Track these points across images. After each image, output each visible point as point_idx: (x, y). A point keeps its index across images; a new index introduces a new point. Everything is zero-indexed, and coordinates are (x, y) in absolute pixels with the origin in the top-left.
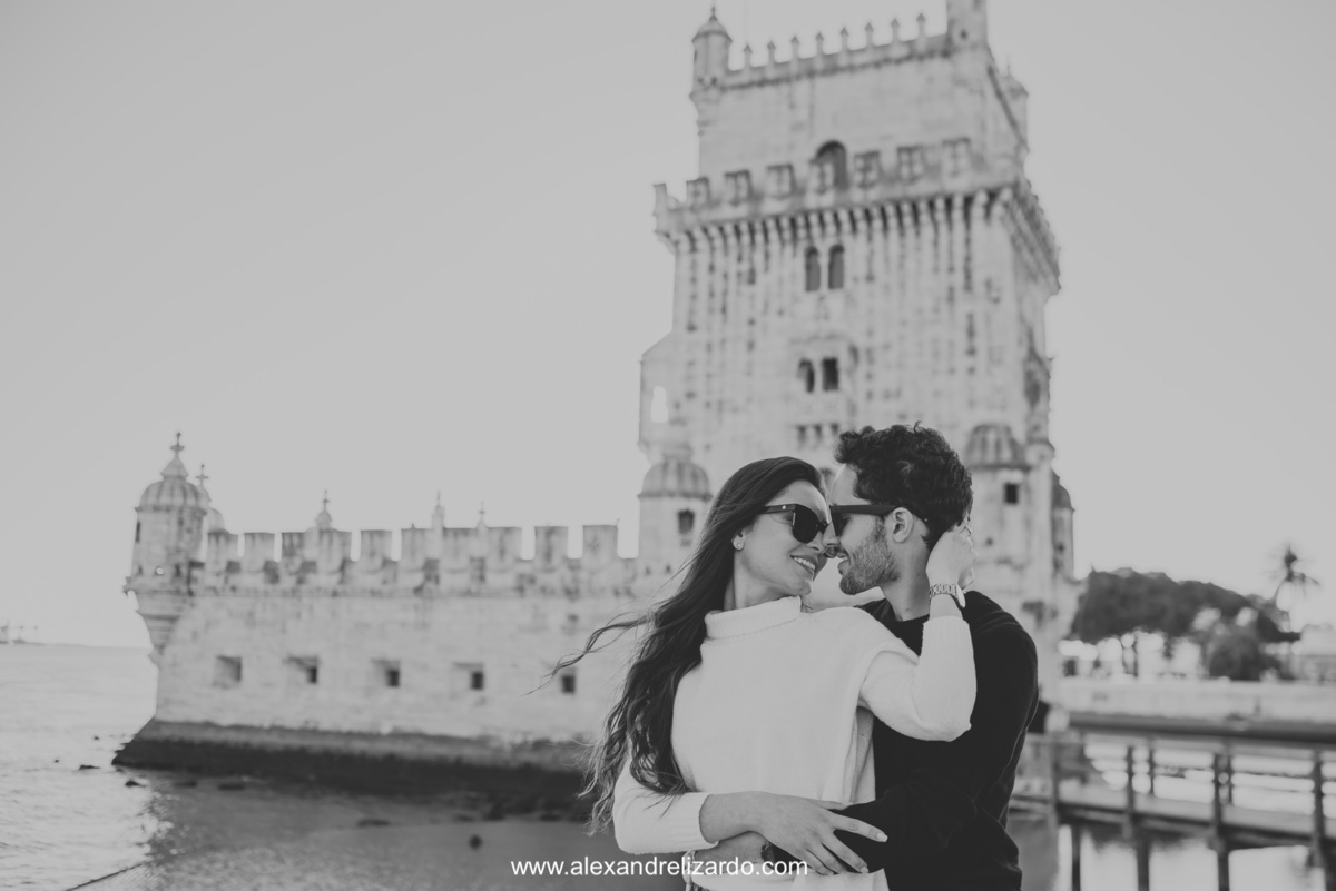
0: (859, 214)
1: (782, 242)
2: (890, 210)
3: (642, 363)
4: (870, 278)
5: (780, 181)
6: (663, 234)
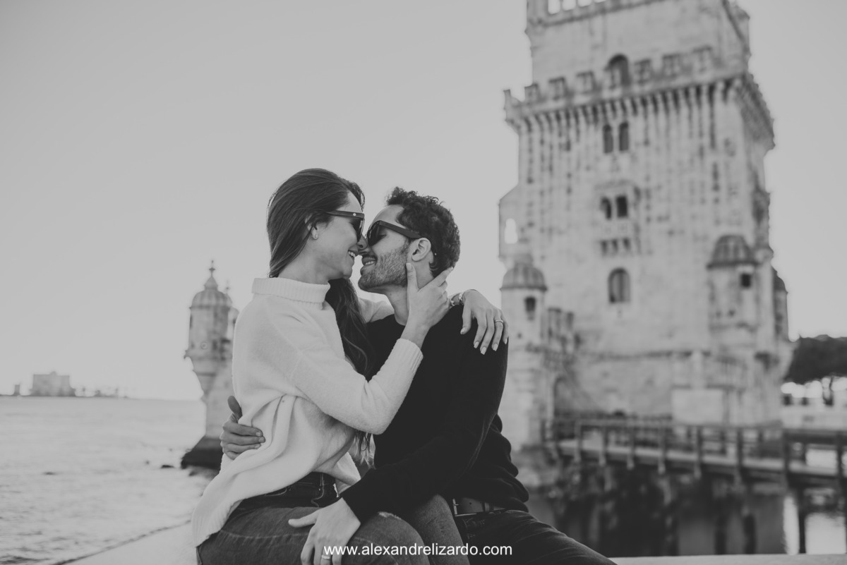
0: (638, 101)
1: (588, 122)
2: (659, 97)
3: (499, 205)
4: (647, 143)
5: (585, 83)
6: (511, 122)
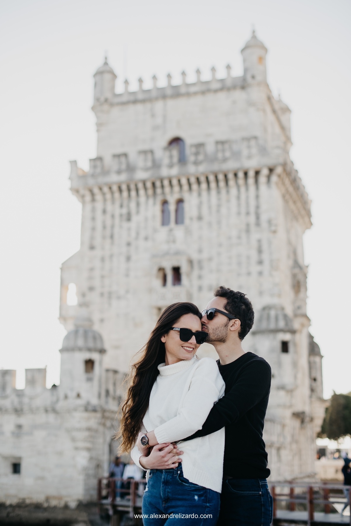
0: (193, 180)
1: (147, 196)
2: (212, 178)
3: (61, 269)
4: (200, 218)
5: (146, 160)
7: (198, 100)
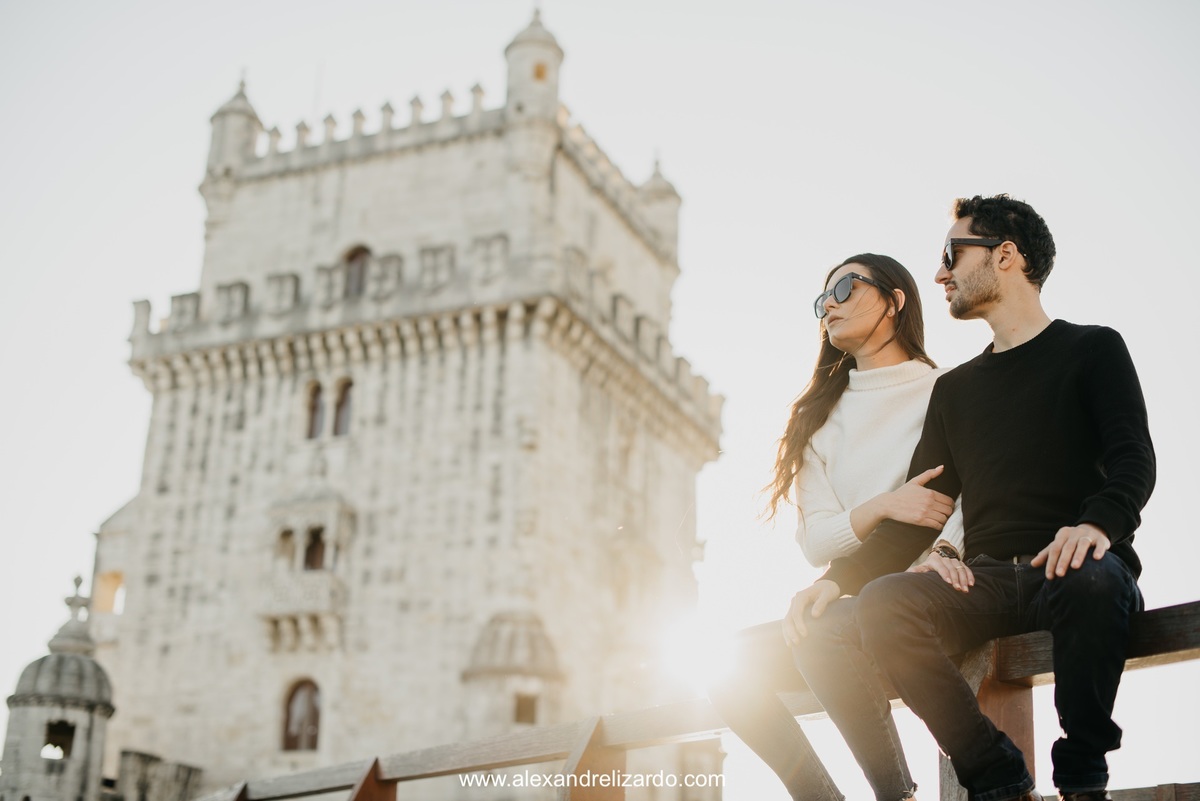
0: (369, 335)
1: (281, 375)
2: (408, 330)
3: (98, 536)
4: (380, 420)
5: (280, 295)
6: (138, 365)
7: (409, 164)
